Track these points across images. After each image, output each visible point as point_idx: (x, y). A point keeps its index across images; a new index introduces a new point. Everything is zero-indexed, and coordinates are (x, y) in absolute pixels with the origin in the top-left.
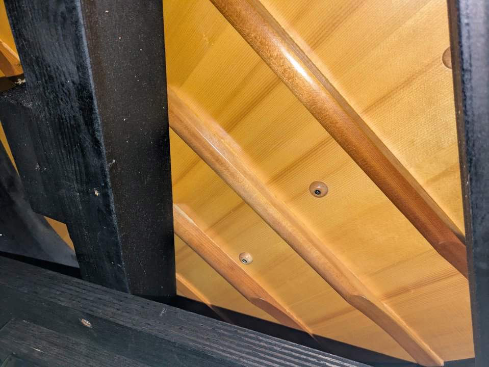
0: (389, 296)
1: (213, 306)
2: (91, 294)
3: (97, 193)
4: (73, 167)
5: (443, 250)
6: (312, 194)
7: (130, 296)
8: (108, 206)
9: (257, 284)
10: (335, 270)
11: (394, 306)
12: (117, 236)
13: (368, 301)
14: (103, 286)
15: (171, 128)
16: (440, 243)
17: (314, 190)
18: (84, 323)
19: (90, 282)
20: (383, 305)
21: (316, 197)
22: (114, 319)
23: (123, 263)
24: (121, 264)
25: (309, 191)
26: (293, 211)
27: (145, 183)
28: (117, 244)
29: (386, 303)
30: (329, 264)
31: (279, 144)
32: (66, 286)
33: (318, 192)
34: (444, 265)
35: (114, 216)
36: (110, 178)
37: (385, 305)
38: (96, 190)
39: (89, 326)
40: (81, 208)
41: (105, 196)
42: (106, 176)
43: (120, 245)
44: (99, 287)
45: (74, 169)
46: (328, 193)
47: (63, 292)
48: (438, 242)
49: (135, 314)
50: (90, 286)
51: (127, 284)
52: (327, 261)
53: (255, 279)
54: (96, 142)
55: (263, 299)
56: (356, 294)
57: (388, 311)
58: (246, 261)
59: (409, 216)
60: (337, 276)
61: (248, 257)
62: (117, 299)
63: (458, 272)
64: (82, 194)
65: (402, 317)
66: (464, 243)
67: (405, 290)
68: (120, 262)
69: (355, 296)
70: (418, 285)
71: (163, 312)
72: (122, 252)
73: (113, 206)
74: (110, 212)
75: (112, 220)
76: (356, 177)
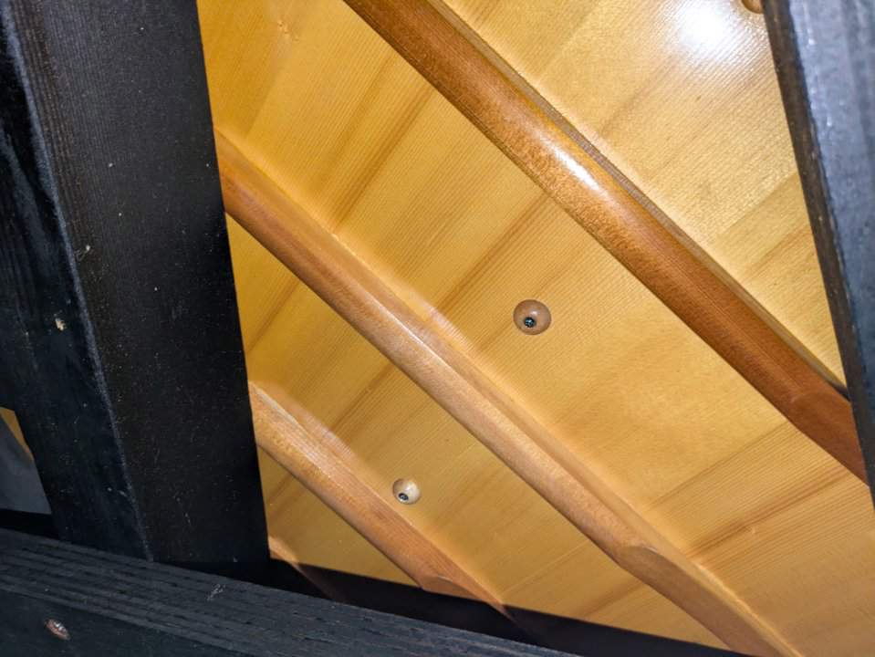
0: (706, 546)
1: (302, 566)
2: (72, 566)
3: (60, 325)
4: (11, 270)
5: (803, 416)
6: (520, 328)
7: (150, 564)
8: (83, 350)
9: (434, 548)
10: (585, 493)
11: (718, 569)
12: (109, 423)
13: (662, 558)
14: (99, 549)
15: (231, 215)
16: (793, 400)
17: (522, 317)
18: (55, 631)
19: (73, 543)
20: (697, 568)
21: (527, 332)
22: (111, 612)
23: (130, 488)
24: (125, 490)
25: (513, 323)
26: (488, 372)
27: (174, 317)
28: (110, 441)
29: (703, 564)
30: (572, 480)
31: (442, 230)
32: (24, 554)
33: (531, 322)
34: (815, 458)
35: (99, 374)
36: (82, 284)
37: (701, 567)
38: (58, 317)
39: (65, 636)
40: (36, 366)
41: (75, 327)
42: (72, 281)
43: (119, 442)
44: (92, 551)
45: (12, 276)
46: (552, 322)
47: (14, 566)
48: (789, 397)
49: (157, 598)
50: (73, 552)
51: (144, 537)
52: (564, 473)
53: (428, 537)
54: (45, 205)
55: (448, 579)
56: (634, 542)
57: (708, 580)
58: (406, 498)
59: (718, 344)
60: (589, 506)
61: (411, 489)
62: (122, 573)
63: (847, 471)
64: (33, 332)
65: (740, 594)
66: (846, 397)
67: (738, 528)
68: (123, 487)
69: (632, 548)
70: (762, 515)
71: (215, 592)
72: (123, 460)
73: (93, 349)
74: (88, 365)
75: (94, 385)
76: (603, 280)
